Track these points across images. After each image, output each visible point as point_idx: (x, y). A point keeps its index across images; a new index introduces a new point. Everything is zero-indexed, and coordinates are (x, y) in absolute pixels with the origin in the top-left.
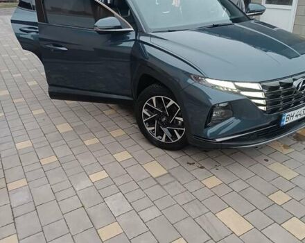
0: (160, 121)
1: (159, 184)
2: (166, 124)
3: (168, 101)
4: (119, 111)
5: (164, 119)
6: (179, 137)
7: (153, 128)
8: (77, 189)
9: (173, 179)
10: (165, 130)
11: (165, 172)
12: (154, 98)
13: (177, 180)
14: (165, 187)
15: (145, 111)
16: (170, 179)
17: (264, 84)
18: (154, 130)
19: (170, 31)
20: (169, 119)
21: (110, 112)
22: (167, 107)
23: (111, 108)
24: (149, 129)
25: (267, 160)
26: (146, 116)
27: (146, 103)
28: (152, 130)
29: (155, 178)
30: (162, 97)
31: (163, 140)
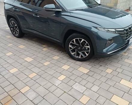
0: (78, 49)
1: (89, 76)
2: (81, 50)
3: (81, 40)
4: (50, 48)
6: (87, 55)
7: (75, 53)
8: (57, 85)
10: (80, 53)
11: (89, 70)
12: (74, 40)
13: (95, 72)
14: (93, 76)
15: (70, 46)
16: (93, 73)
17: (125, 29)
18: (75, 54)
19: (76, 10)
20: (82, 47)
21: (45, 49)
22: (81, 42)
23: (45, 48)
25: (122, 59)
26: (71, 48)
27: (71, 42)
28: (74, 54)
29: (86, 74)
30: (78, 38)
31: (80, 57)
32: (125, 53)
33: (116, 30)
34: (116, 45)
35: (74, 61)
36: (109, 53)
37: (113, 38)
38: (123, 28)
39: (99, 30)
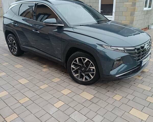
0: (81, 70)
1: (93, 103)
2: (84, 72)
3: (84, 60)
4: (51, 69)
5: (83, 69)
6: (92, 77)
7: (78, 74)
9: (99, 99)
10: (84, 74)
11: (93, 96)
12: (77, 59)
13: (101, 99)
14: (97, 104)
15: (72, 66)
16: (97, 100)
17: (135, 47)
20: (86, 68)
21: (45, 70)
22: (85, 62)
23: (45, 68)
24: (75, 75)
25: (135, 84)
26: (73, 69)
27: (73, 62)
28: (77, 76)
29: (90, 100)
30: (81, 58)
31: (84, 80)
32: (139, 76)
33: (124, 49)
34: (126, 66)
35: (77, 85)
36: (117, 76)
37: (122, 57)
38: (133, 47)
39: (105, 48)
